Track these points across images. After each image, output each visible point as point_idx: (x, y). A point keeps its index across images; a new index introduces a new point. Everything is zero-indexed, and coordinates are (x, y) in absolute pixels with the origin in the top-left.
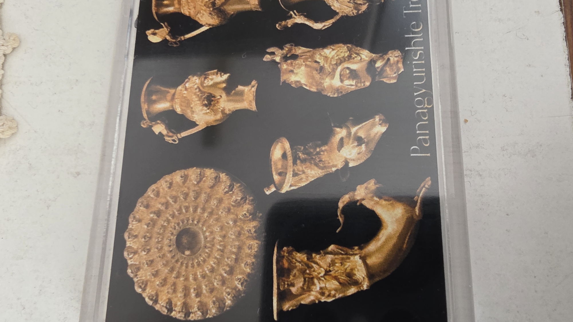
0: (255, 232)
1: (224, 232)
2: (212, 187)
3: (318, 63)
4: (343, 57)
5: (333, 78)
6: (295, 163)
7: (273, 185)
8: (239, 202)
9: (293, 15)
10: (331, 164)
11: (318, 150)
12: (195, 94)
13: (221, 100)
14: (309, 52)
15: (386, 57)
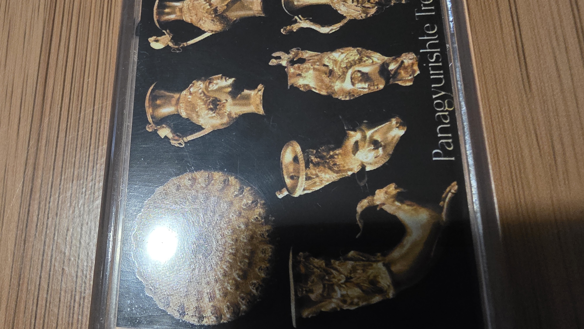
0: (268, 236)
1: (236, 236)
2: (221, 190)
3: (327, 66)
4: (353, 60)
5: (343, 81)
6: (307, 166)
7: (285, 189)
8: (250, 206)
9: (298, 20)
10: (347, 168)
11: (331, 153)
12: (200, 98)
13: (227, 104)
14: (317, 55)
15: (400, 60)
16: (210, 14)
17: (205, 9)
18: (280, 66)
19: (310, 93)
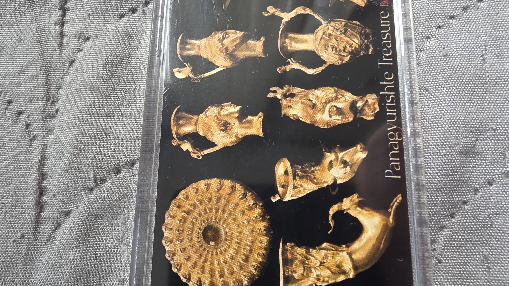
0: (265, 230)
1: (240, 229)
2: (230, 194)
3: (311, 101)
4: (331, 97)
5: (323, 113)
6: (294, 178)
7: (277, 195)
8: (251, 207)
9: (291, 62)
10: (323, 181)
11: (313, 169)
12: (214, 121)
13: (235, 127)
14: (304, 92)
15: (365, 99)
16: (222, 52)
17: (218, 48)
18: (276, 98)
19: (298, 121)
